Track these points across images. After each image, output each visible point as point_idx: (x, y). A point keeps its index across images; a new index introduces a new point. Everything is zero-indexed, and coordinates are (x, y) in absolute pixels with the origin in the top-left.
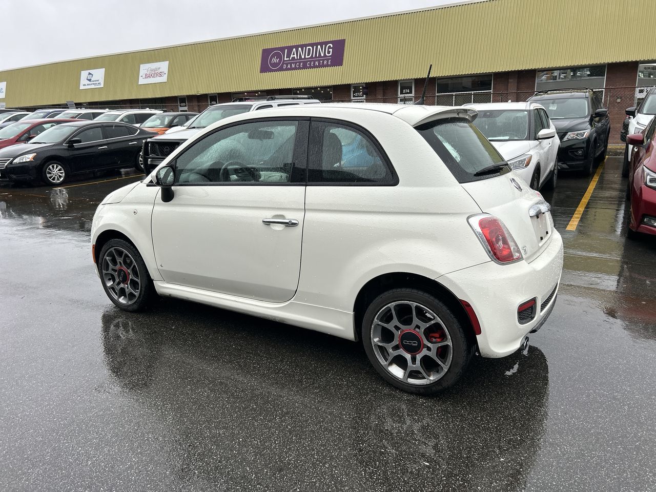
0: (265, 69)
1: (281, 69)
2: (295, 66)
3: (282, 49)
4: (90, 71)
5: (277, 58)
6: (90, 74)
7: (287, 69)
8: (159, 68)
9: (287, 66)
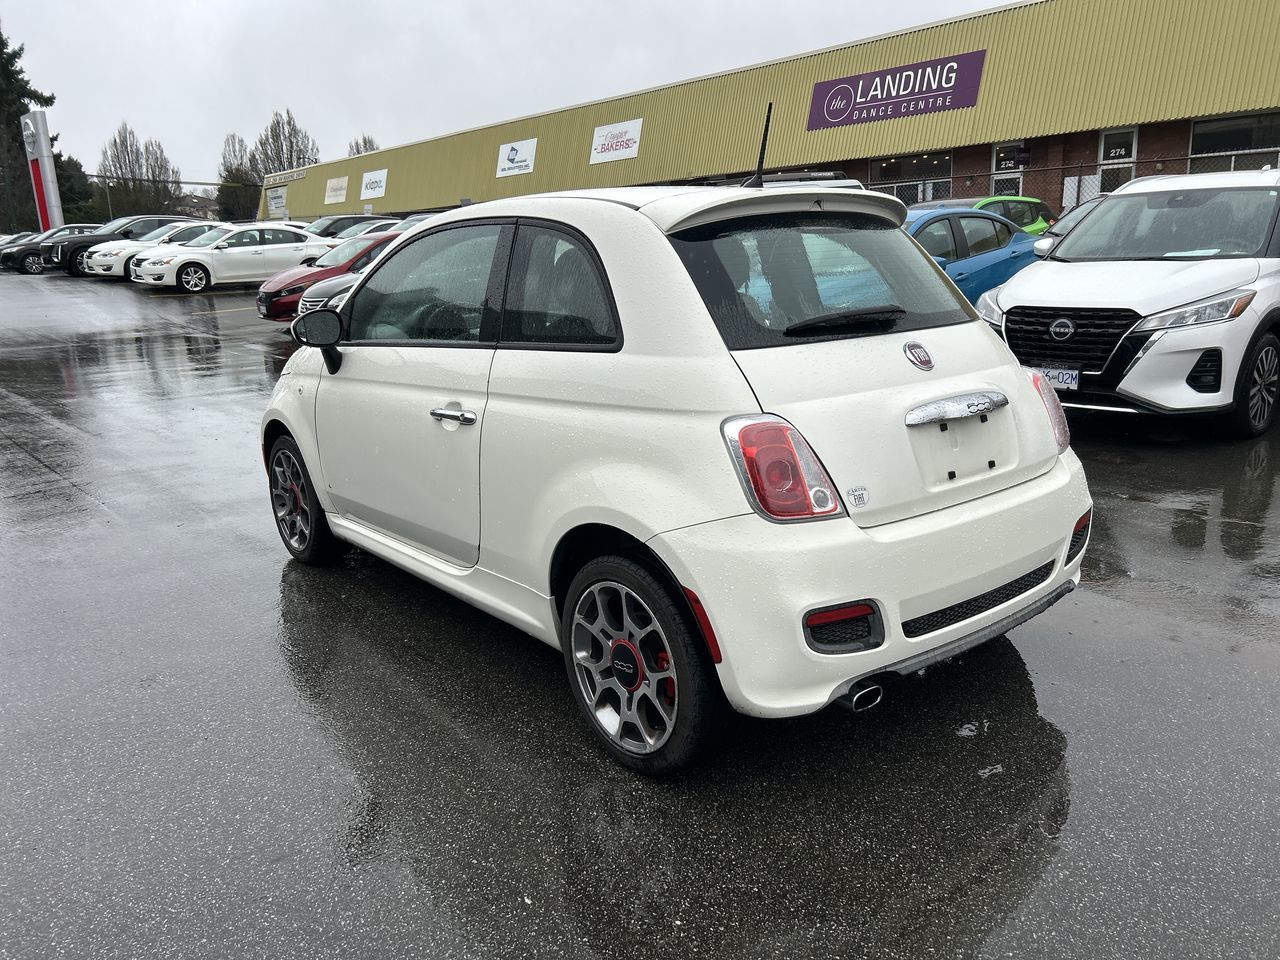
0: (816, 122)
1: (849, 121)
2: (878, 112)
3: (853, 81)
4: (515, 145)
5: (841, 100)
6: (513, 149)
7: (860, 121)
8: (626, 132)
9: (860, 114)
